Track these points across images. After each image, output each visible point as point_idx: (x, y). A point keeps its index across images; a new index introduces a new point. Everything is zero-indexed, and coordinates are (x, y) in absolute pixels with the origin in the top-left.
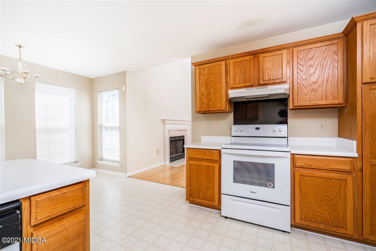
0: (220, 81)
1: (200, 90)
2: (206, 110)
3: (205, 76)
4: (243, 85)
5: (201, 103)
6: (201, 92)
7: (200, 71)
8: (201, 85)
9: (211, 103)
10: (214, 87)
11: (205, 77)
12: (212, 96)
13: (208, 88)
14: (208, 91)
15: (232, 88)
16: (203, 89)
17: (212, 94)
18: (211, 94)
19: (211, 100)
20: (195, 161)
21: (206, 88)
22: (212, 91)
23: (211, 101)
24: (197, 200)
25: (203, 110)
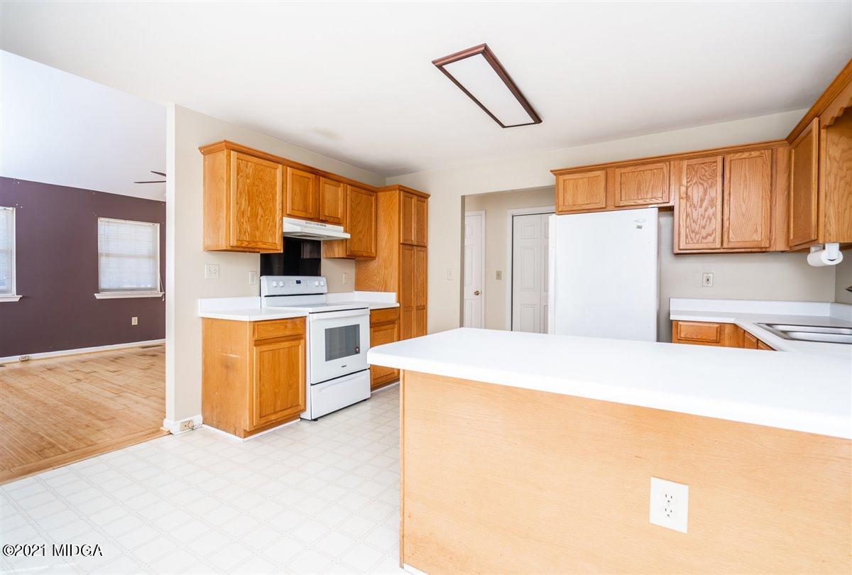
0: (274, 199)
1: (237, 203)
2: (249, 246)
3: (248, 178)
4: (303, 214)
5: (240, 231)
6: (240, 208)
7: (239, 164)
8: (240, 193)
9: (257, 234)
10: (263, 204)
11: (248, 181)
12: (260, 220)
13: (252, 202)
14: (252, 209)
15: (290, 216)
16: (244, 203)
17: (259, 217)
18: (257, 216)
19: (257, 228)
20: (271, 343)
21: (249, 202)
22: (260, 211)
23: (257, 230)
24: (273, 417)
25: (244, 245)
